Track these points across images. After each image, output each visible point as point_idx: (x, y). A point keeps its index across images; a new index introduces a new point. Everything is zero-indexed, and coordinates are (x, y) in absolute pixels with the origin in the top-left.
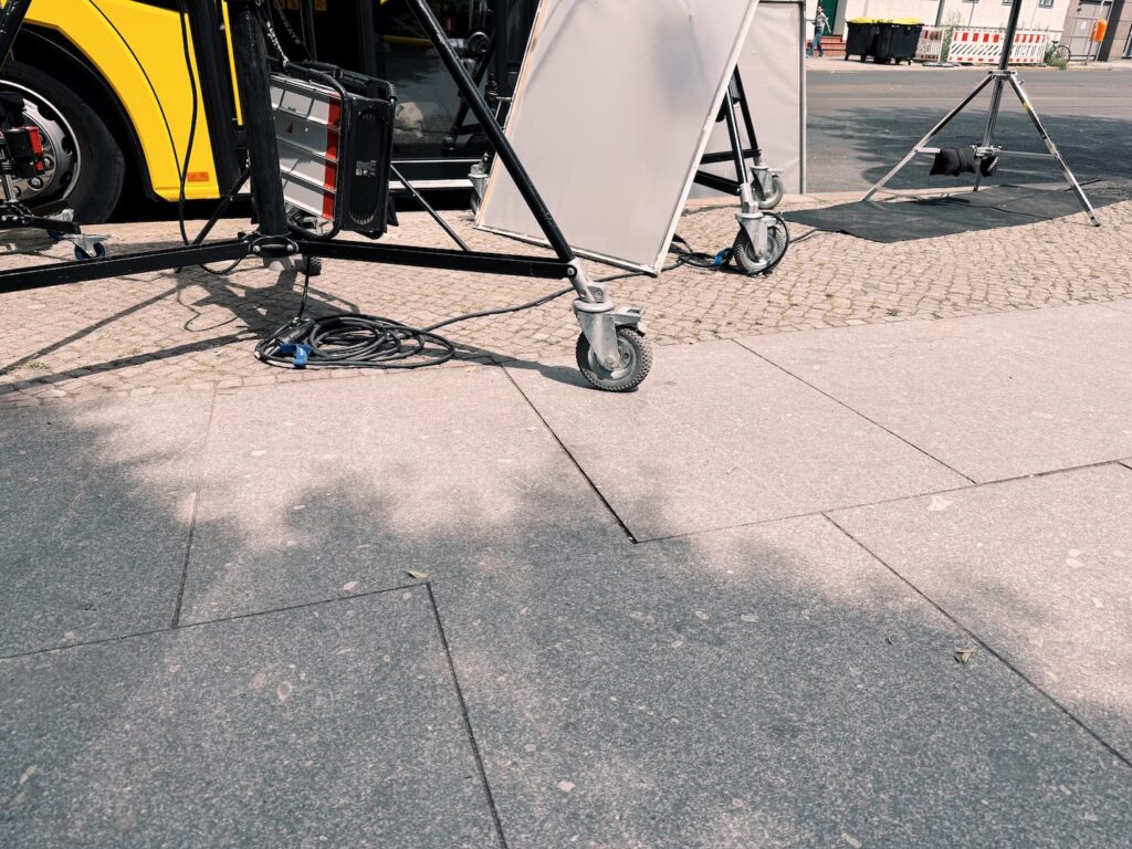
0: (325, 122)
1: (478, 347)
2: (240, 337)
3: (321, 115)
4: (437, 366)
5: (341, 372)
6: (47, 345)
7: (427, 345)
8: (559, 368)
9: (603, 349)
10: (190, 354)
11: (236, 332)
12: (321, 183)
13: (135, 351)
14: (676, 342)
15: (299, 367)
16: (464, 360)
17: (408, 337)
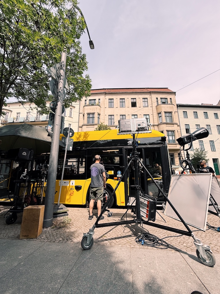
0: (147, 204)
1: (173, 245)
2: (132, 235)
3: (146, 202)
4: (166, 249)
5: (149, 247)
6: (106, 232)
7: (163, 243)
8: (192, 255)
9: (203, 254)
10: (125, 238)
11: (131, 234)
12: (146, 212)
13: (118, 236)
14: (217, 252)
15: (142, 245)
16: (171, 248)
17: (159, 240)
